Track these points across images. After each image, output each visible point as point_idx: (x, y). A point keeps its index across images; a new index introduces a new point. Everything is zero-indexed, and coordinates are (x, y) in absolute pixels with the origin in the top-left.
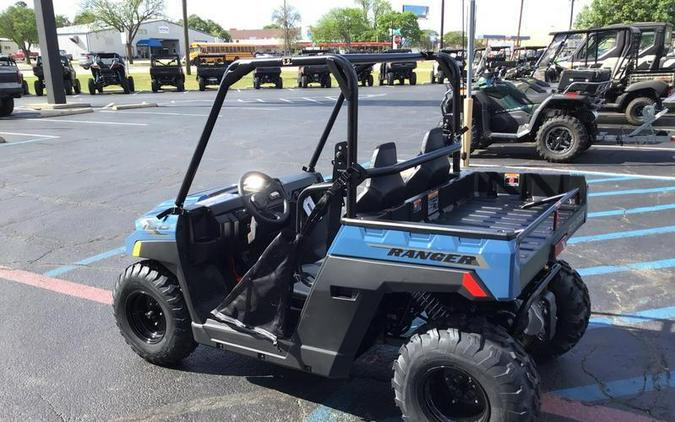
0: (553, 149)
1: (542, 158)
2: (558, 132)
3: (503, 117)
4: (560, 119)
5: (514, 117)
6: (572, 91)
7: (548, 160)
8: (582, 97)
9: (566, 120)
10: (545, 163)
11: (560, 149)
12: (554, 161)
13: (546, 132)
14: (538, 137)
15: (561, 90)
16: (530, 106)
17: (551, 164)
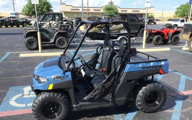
0: (61, 45)
1: (58, 48)
2: (61, 41)
3: (44, 37)
4: (61, 37)
5: (47, 37)
6: (63, 30)
7: (60, 49)
8: (66, 32)
9: (63, 38)
10: (59, 49)
11: (62, 45)
12: (61, 49)
13: (58, 41)
14: (56, 42)
15: (60, 30)
16: (51, 34)
17: (61, 50)
